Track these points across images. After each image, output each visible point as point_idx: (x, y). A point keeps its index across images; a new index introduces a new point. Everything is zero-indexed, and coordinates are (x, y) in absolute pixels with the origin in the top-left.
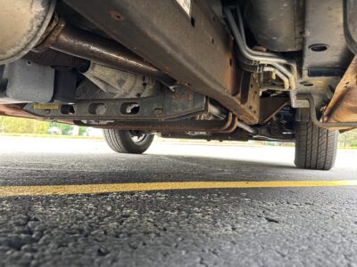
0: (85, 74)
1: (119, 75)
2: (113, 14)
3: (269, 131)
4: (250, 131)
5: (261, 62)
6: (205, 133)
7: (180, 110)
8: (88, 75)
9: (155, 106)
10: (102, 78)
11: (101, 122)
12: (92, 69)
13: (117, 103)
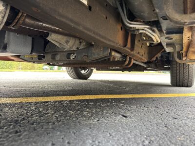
0: (47, 38)
1: (65, 38)
2: (34, 9)
3: (156, 65)
4: (145, 66)
5: (137, 28)
6: (119, 68)
7: (96, 56)
8: (49, 38)
9: (84, 54)
10: (56, 40)
11: (60, 64)
12: (51, 35)
13: (65, 53)
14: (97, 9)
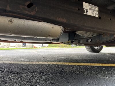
0: (76, 33)
9: (97, 39)
13: (85, 39)
14: (104, 16)
